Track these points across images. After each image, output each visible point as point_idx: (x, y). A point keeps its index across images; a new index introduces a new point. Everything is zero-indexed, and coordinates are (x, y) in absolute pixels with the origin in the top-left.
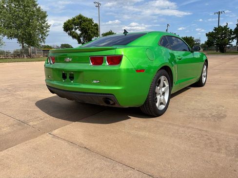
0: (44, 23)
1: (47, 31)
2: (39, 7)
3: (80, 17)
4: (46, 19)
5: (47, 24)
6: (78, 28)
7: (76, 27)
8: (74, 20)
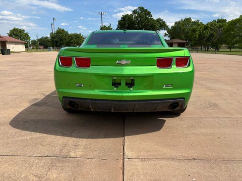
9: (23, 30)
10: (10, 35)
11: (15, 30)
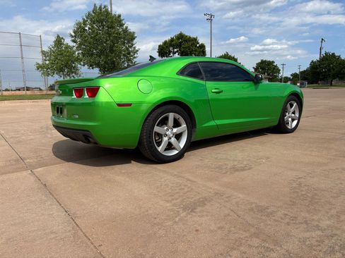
0: (131, 47)
1: (135, 57)
2: (127, 28)
3: (181, 36)
4: (134, 42)
5: (135, 48)
6: (177, 51)
7: (176, 50)
8: (172, 40)
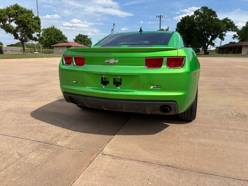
3: (16, 7)
6: (13, 20)
9: (87, 36)
10: (76, 41)
11: (80, 36)
